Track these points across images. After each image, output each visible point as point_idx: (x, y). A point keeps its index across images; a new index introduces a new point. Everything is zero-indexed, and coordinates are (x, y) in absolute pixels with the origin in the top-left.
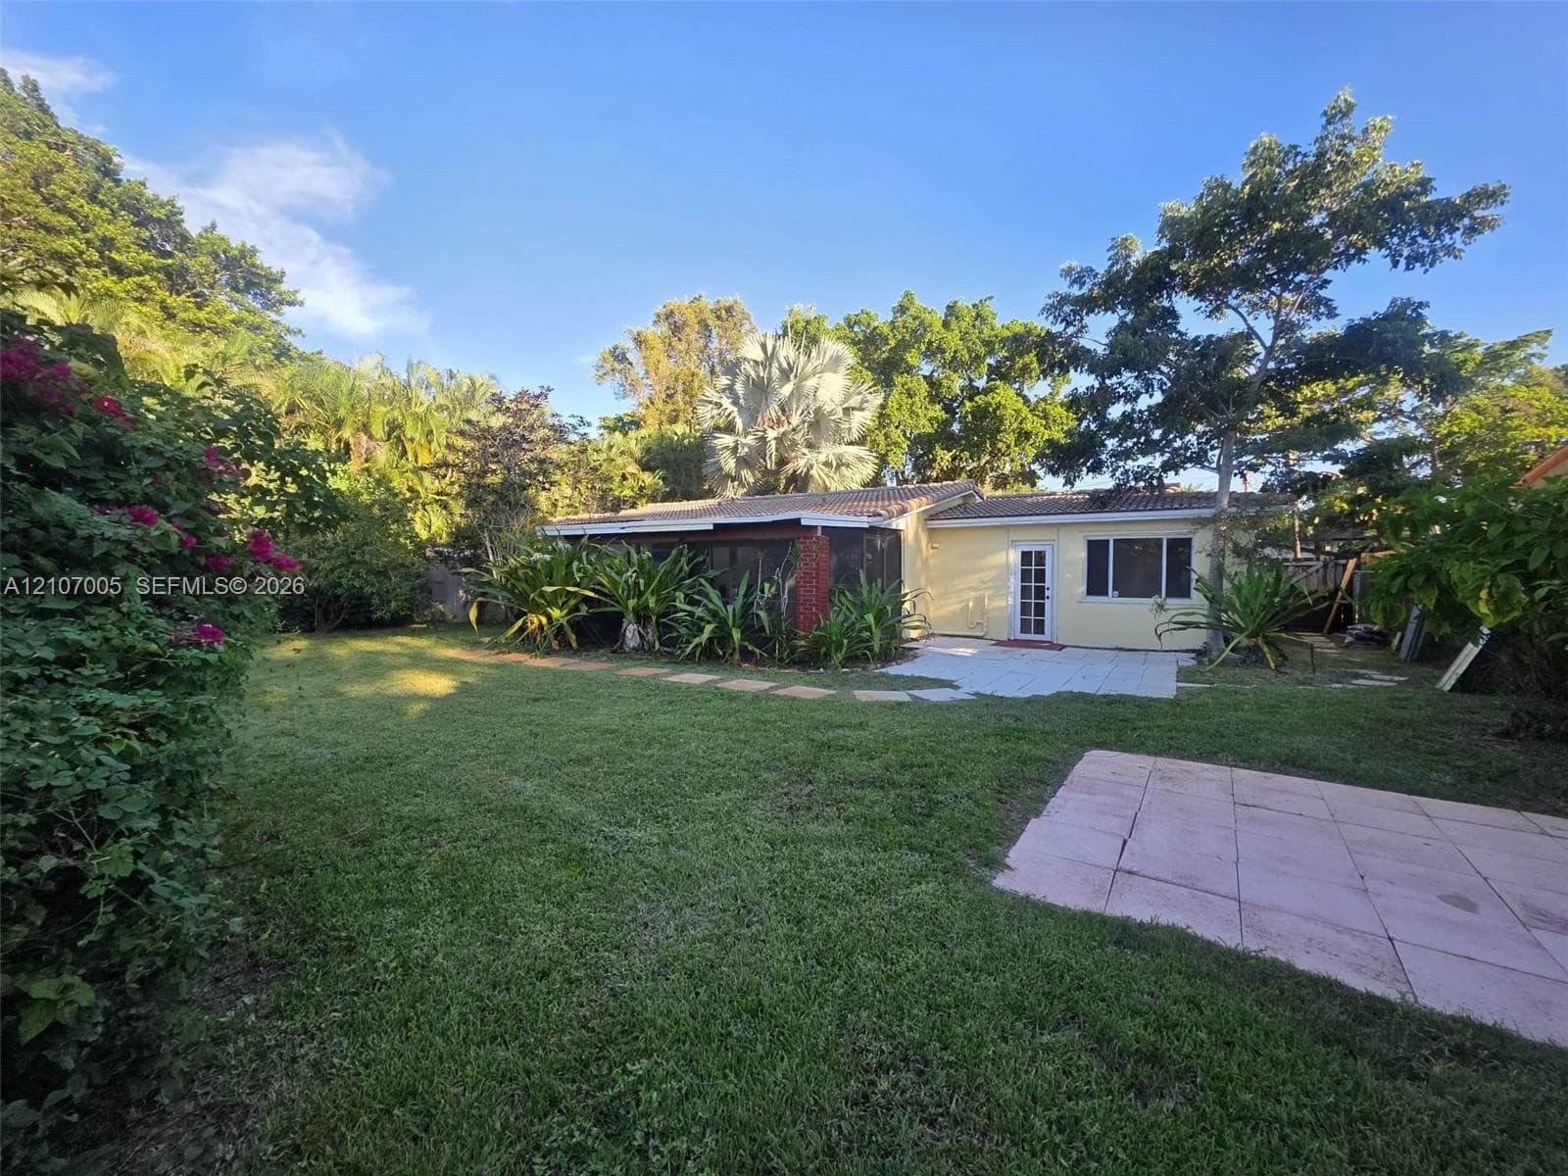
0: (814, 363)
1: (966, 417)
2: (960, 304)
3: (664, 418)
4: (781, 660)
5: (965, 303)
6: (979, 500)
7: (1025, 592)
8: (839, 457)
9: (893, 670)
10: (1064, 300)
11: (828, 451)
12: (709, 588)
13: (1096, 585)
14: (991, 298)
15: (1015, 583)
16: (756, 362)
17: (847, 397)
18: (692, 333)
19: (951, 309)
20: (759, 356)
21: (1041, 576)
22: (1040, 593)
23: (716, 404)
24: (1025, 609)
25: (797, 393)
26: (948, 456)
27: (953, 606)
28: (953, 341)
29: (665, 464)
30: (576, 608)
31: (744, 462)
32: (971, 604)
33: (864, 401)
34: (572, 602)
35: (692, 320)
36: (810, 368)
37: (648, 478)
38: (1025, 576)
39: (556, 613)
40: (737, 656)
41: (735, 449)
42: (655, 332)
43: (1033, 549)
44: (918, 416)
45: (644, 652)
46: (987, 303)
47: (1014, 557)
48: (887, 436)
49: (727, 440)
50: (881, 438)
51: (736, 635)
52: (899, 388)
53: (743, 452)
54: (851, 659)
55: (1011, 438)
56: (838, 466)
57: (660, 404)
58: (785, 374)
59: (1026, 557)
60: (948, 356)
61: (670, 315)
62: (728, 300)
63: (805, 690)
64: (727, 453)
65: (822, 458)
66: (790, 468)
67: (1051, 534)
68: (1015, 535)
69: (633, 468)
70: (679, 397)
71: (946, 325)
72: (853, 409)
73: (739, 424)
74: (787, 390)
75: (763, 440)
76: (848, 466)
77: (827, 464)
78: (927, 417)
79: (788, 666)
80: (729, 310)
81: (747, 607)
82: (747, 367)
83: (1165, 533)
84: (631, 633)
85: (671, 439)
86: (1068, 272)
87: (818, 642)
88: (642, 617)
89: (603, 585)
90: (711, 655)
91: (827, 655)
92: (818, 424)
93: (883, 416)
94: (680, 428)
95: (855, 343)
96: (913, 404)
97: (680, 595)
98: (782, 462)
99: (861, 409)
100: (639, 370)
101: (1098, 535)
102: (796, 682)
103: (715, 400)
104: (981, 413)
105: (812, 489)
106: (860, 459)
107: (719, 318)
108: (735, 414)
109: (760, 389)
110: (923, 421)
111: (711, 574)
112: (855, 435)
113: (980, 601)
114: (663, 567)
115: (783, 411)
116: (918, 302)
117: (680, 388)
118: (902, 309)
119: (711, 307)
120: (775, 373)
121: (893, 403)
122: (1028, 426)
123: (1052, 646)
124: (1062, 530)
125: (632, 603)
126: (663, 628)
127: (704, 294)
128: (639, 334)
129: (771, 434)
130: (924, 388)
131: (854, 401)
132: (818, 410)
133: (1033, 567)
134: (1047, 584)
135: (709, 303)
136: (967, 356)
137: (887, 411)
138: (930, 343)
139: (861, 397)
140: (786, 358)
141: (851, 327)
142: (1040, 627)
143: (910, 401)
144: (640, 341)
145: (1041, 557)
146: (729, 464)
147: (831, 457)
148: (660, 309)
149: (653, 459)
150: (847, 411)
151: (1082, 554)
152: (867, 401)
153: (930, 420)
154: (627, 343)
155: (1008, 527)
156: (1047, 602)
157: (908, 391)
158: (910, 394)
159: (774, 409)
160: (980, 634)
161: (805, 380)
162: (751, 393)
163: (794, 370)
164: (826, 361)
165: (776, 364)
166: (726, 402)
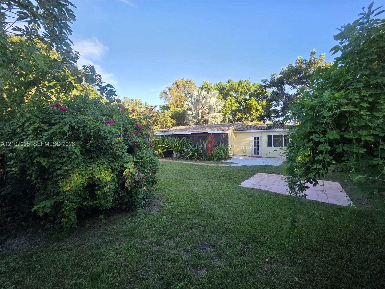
0: (210, 95)
1: (244, 106)
3: (175, 107)
4: (205, 159)
5: (243, 80)
6: (245, 126)
7: (255, 146)
8: (215, 116)
9: (226, 161)
10: (261, 86)
11: (212, 115)
12: (190, 146)
13: (269, 145)
14: (249, 79)
15: (252, 144)
16: (197, 95)
17: (217, 103)
18: (181, 87)
19: (240, 82)
20: (197, 94)
21: (258, 142)
22: (258, 146)
23: (188, 105)
24: (255, 149)
25: (206, 102)
26: (240, 115)
27: (239, 149)
28: (240, 89)
29: (176, 117)
30: (163, 150)
31: (194, 117)
32: (243, 148)
33: (221, 103)
34: (163, 148)
35: (181, 84)
36: (208, 96)
37: (172, 121)
38: (255, 142)
39: (160, 150)
40: (196, 158)
41: (192, 114)
42: (173, 87)
43: (256, 137)
45: (178, 158)
47: (252, 139)
48: (226, 110)
49: (190, 112)
50: (224, 111)
51: (196, 154)
52: (228, 100)
53: (193, 115)
54: (218, 159)
56: (215, 118)
57: (174, 103)
58: (203, 98)
59: (255, 138)
60: (239, 92)
61: (176, 83)
62: (189, 79)
63: (209, 164)
64: (190, 116)
65: (211, 116)
66: (204, 118)
67: (260, 134)
68: (252, 134)
69: (169, 119)
70: (178, 102)
71: (239, 85)
73: (193, 109)
74: (203, 101)
75: (198, 113)
76: (217, 118)
77: (212, 118)
78: (235, 106)
79: (206, 160)
80: (190, 82)
81: (198, 149)
82: (195, 97)
83: (283, 134)
84: (175, 154)
85: (177, 112)
86: (263, 81)
87: (212, 156)
88: (177, 151)
89: (169, 145)
90: (191, 158)
91: (214, 158)
92: (210, 109)
93: (225, 106)
94: (179, 109)
95: (218, 89)
96: (231, 103)
97: (185, 147)
98: (202, 117)
99: (220, 105)
100: (169, 96)
101: (270, 134)
102: (208, 163)
104: (247, 105)
105: (209, 123)
106: (219, 116)
107: (187, 83)
108: (192, 107)
109: (198, 101)
110: (234, 107)
111: (190, 142)
112: (219, 111)
113: (245, 148)
114: (181, 141)
115: (203, 106)
116: (232, 80)
117: (179, 100)
118: (229, 82)
119: (186, 81)
120: (201, 98)
121: (227, 103)
122: (258, 108)
123: (260, 157)
124: (262, 133)
125: (175, 148)
126: (181, 153)
127: (184, 78)
129: (200, 111)
130: (234, 99)
131: (218, 104)
132: (210, 106)
133: (256, 140)
134: (259, 144)
136: (244, 92)
138: (235, 90)
140: (203, 95)
141: (217, 86)
142: (258, 153)
144: (170, 89)
145: (258, 139)
146: (191, 118)
147: (213, 116)
148: (174, 82)
149: (173, 116)
150: (217, 106)
151: (266, 138)
153: (236, 106)
154: (167, 90)
155: (251, 132)
156: (259, 148)
157: (230, 100)
158: (231, 101)
159: (200, 106)
160: (245, 155)
161: (207, 99)
162: (195, 102)
163: (205, 97)
164: (212, 95)
165: (201, 96)
166: (190, 104)
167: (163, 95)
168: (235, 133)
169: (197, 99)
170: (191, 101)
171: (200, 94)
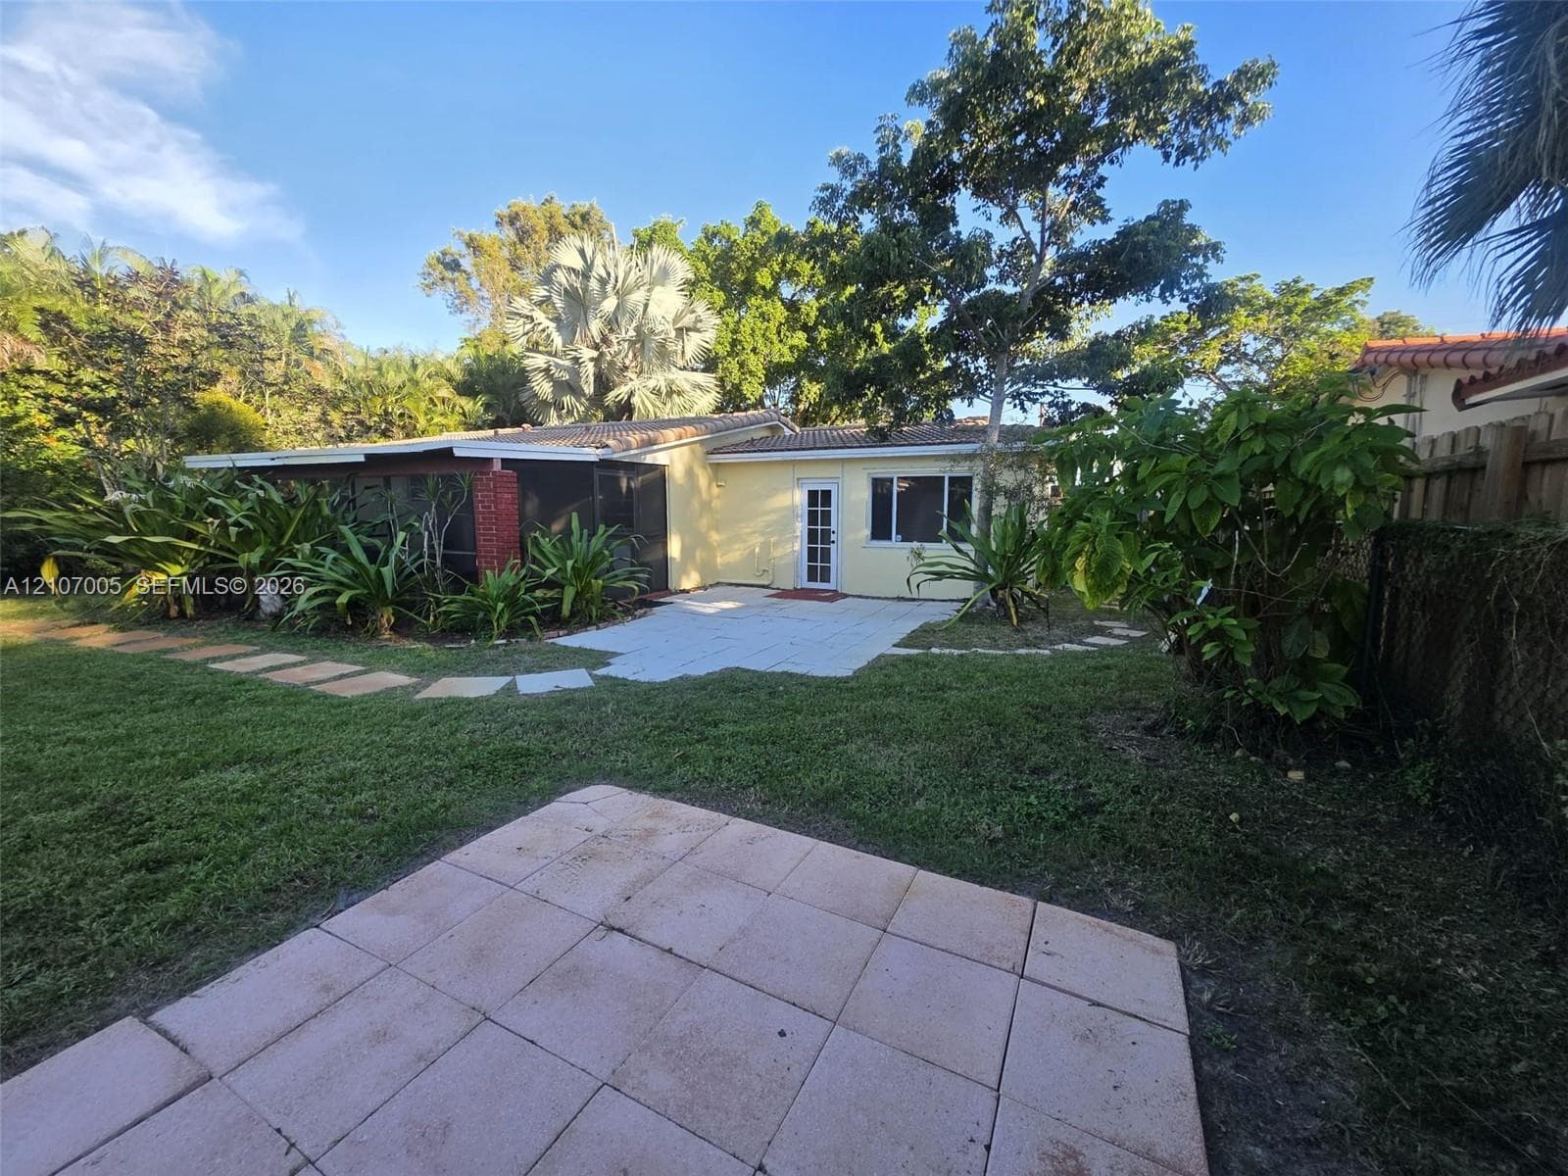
0: (641, 274)
7: (812, 536)
8: (670, 384)
10: (834, 192)
11: (658, 377)
12: (354, 539)
13: (880, 531)
15: (801, 527)
16: (574, 271)
17: (680, 317)
18: (543, 241)
20: (578, 264)
21: (827, 518)
22: (826, 534)
23: (527, 317)
24: (812, 554)
25: (623, 308)
27: (739, 553)
29: (486, 388)
31: (561, 386)
32: (757, 550)
33: (697, 320)
35: (541, 225)
37: (466, 404)
38: (812, 518)
39: (173, 570)
41: (548, 371)
42: (489, 233)
43: (820, 488)
44: (772, 343)
47: (800, 498)
48: (742, 365)
49: (539, 361)
50: (733, 365)
52: (753, 311)
53: (557, 374)
54: (517, 628)
56: (670, 393)
58: (608, 287)
59: (812, 495)
61: (513, 220)
62: (583, 205)
64: (540, 376)
65: (651, 384)
66: (610, 396)
67: (836, 471)
68: (800, 471)
69: (445, 392)
72: (688, 330)
73: (558, 343)
74: (609, 305)
76: (679, 394)
78: (786, 346)
80: (585, 217)
82: (560, 276)
83: (944, 471)
86: (838, 159)
87: (468, 607)
92: (643, 345)
96: (767, 329)
98: (607, 386)
99: (697, 330)
100: (474, 280)
101: (882, 471)
102: (391, 665)
103: (526, 312)
106: (699, 387)
107: (572, 224)
108: (551, 331)
109: (578, 303)
110: (782, 349)
112: (693, 361)
113: (766, 546)
116: (769, 214)
118: (754, 222)
119: (564, 211)
120: (594, 284)
121: (745, 327)
123: (835, 596)
124: (847, 467)
127: (555, 195)
128: (472, 238)
129: (586, 355)
131: (688, 320)
132: (641, 329)
133: (820, 508)
134: (833, 527)
135: (562, 206)
137: (739, 337)
138: (785, 261)
139: (694, 315)
140: (605, 267)
141: (709, 240)
142: (826, 579)
144: (474, 245)
145: (827, 494)
146: (545, 389)
147: (661, 384)
148: (505, 212)
149: (476, 382)
150: (680, 331)
151: (866, 493)
152: (701, 321)
153: (791, 348)
154: (459, 249)
155: (793, 462)
156: (833, 547)
157: (762, 315)
158: (765, 318)
159: (595, 326)
160: (766, 583)
161: (629, 293)
162: (568, 306)
163: (612, 281)
164: (654, 272)
165: (594, 273)
166: (539, 315)
167: (437, 275)
168: (715, 467)
169: (571, 286)
170: (549, 298)
171: (592, 262)
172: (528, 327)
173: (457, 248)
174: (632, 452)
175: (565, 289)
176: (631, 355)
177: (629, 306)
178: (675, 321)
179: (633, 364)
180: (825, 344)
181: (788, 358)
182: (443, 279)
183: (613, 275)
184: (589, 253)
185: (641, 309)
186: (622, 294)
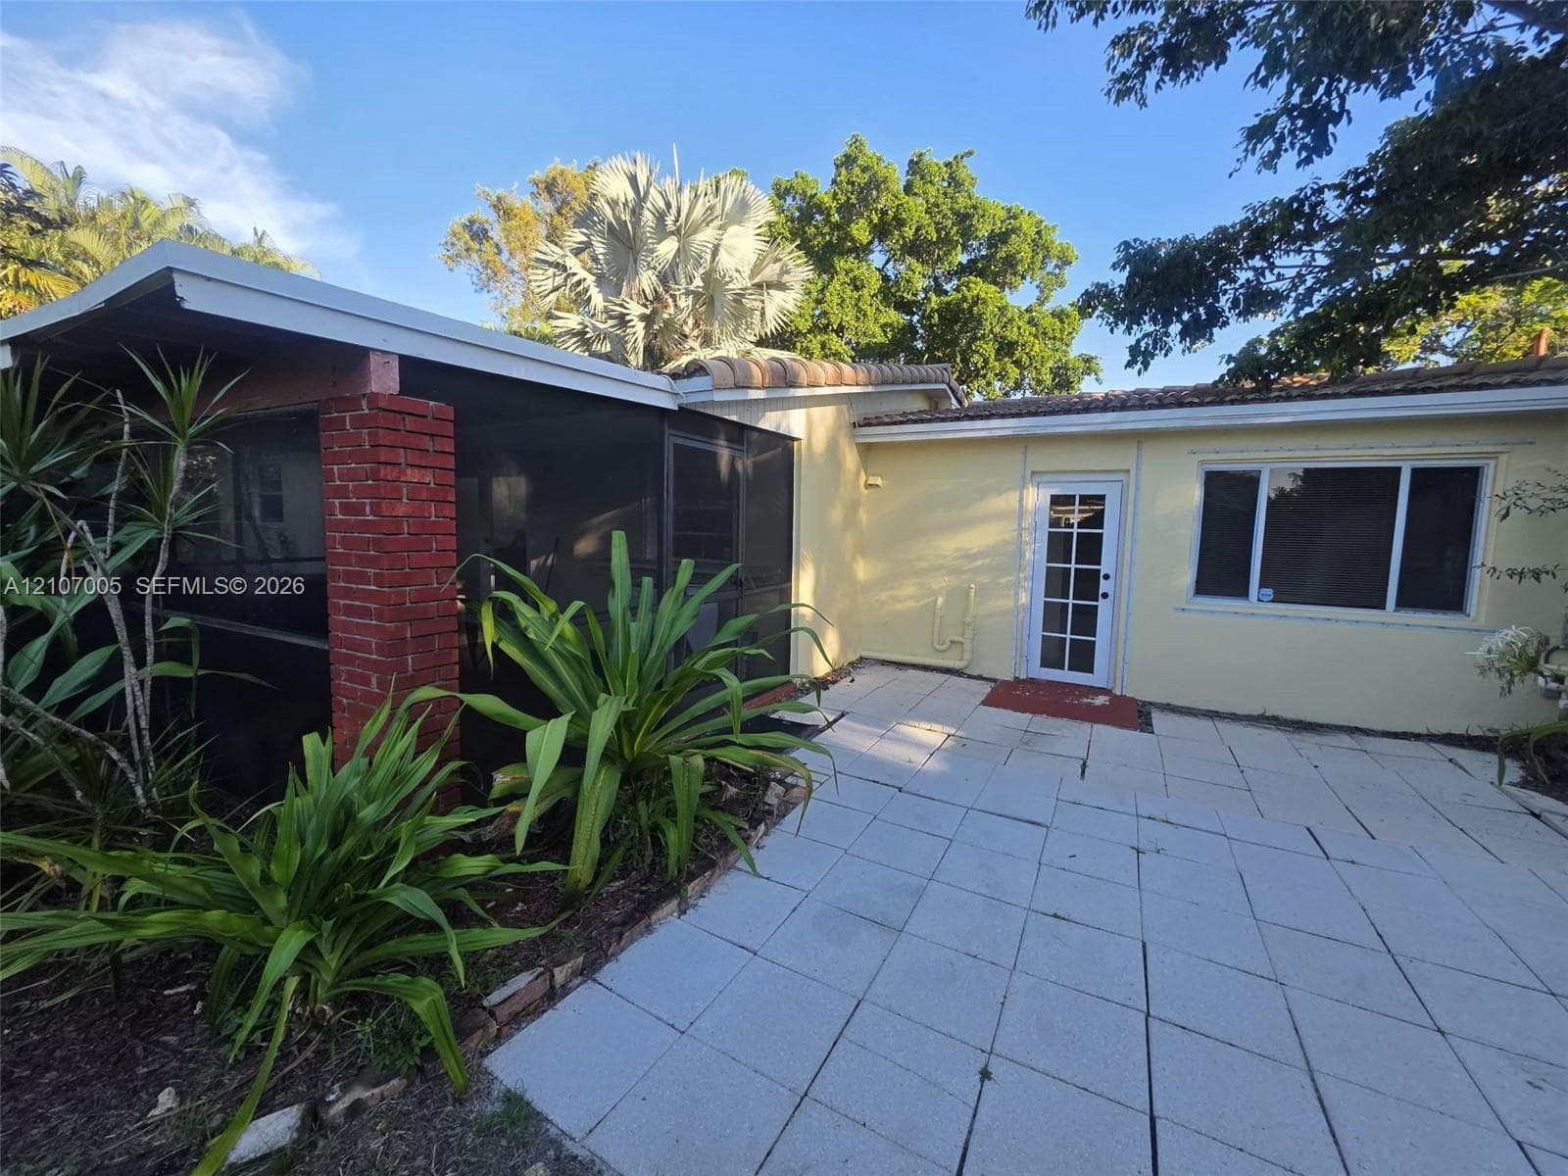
0: (706, 202)
1: (930, 317)
2: (926, 158)
5: (935, 159)
6: (957, 406)
7: (1056, 582)
11: (728, 345)
14: (970, 153)
15: (1035, 563)
16: (618, 200)
17: (759, 264)
19: (915, 166)
20: (628, 194)
21: (1091, 548)
22: (1089, 584)
23: (557, 265)
24: (1054, 616)
28: (916, 209)
32: (940, 601)
33: (785, 271)
38: (1058, 546)
43: (1080, 490)
44: (865, 315)
46: (965, 161)
47: (1037, 508)
49: (571, 320)
52: (842, 276)
55: (989, 349)
59: (1060, 507)
60: (909, 233)
64: (572, 342)
67: (1121, 458)
68: (1041, 459)
71: (908, 189)
72: (770, 286)
73: (596, 300)
74: (667, 248)
75: (622, 320)
78: (879, 322)
82: (604, 208)
83: (1406, 455)
96: (859, 299)
99: (781, 286)
100: (502, 250)
101: (1232, 458)
103: (557, 260)
104: (951, 314)
108: (588, 282)
109: (625, 243)
110: (874, 328)
112: (771, 326)
113: (959, 596)
115: (663, 280)
116: (869, 150)
118: (848, 161)
120: (648, 217)
121: (832, 296)
122: (1012, 335)
128: (499, 199)
129: (636, 311)
130: (875, 283)
131: (770, 272)
132: (710, 277)
134: (1104, 568)
136: (935, 236)
138: (885, 211)
139: (778, 265)
140: (664, 196)
141: (783, 196)
142: (1083, 658)
143: (856, 295)
144: (502, 207)
150: (759, 286)
151: (1192, 502)
152: (788, 272)
153: (883, 327)
154: (487, 215)
155: (1026, 442)
156: (1102, 605)
157: (854, 280)
158: (857, 285)
159: (647, 280)
160: (956, 664)
161: (696, 231)
162: (612, 251)
163: (674, 211)
164: (728, 206)
165: (649, 205)
166: (573, 263)
167: (460, 245)
168: (867, 450)
169: (618, 219)
170: (588, 245)
171: (647, 193)
172: (559, 280)
173: (486, 215)
174: (754, 394)
175: (610, 224)
176: (691, 321)
177: (694, 248)
178: (751, 277)
179: (695, 333)
180: (936, 316)
181: (880, 339)
182: (467, 250)
183: (674, 204)
184: (642, 181)
185: (709, 257)
186: (683, 233)
